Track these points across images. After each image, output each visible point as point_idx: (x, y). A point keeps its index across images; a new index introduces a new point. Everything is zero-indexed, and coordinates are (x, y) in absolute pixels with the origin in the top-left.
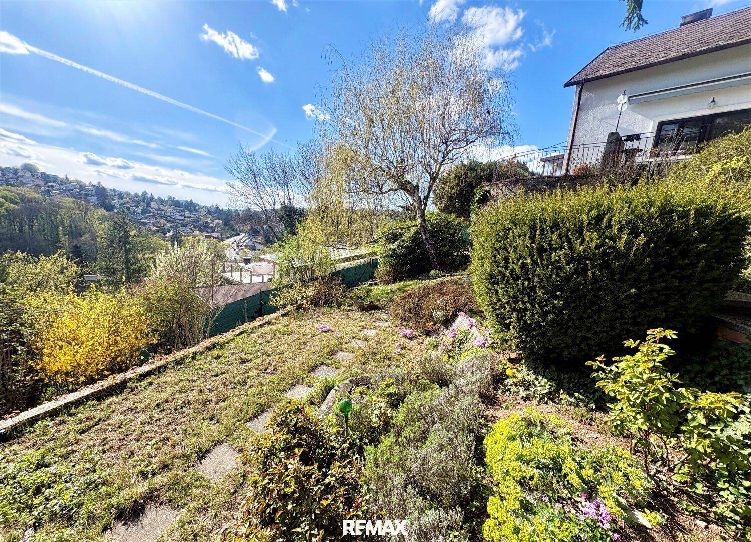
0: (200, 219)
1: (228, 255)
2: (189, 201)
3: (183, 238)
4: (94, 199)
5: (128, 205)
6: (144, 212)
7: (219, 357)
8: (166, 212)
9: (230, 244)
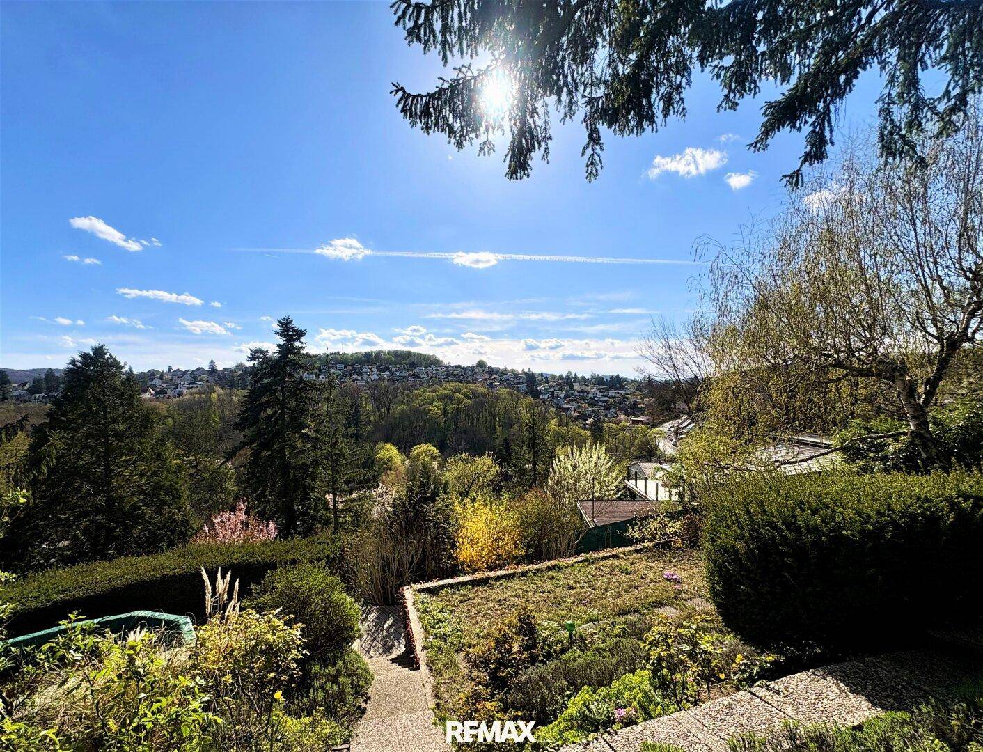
0: (627, 398)
1: (661, 447)
2: (615, 375)
3: (605, 425)
4: (524, 387)
5: (552, 390)
6: (566, 396)
7: (552, 578)
8: (588, 393)
9: (666, 430)
